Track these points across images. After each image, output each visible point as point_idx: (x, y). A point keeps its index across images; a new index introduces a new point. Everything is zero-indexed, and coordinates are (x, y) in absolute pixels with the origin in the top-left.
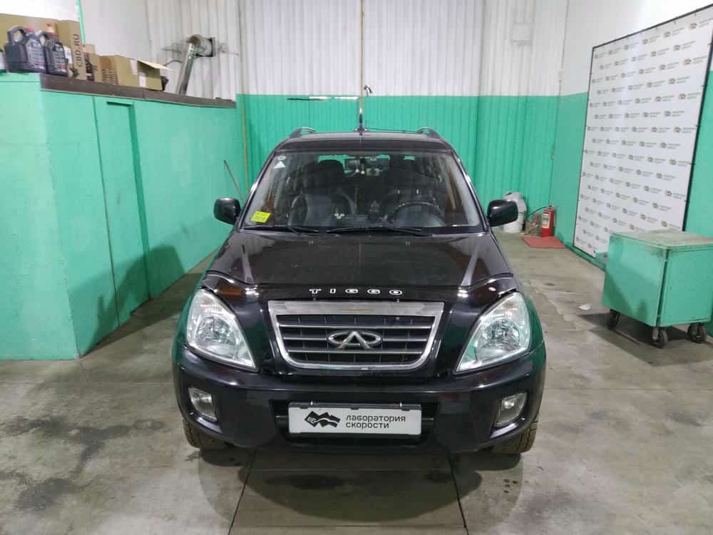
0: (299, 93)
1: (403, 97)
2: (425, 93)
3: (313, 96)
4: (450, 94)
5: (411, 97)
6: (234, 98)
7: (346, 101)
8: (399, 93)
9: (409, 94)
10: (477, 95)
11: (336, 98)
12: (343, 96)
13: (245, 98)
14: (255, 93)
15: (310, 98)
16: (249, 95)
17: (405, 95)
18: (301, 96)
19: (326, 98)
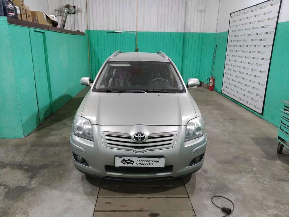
1: (154, 32)
5: (157, 32)
7: (131, 33)
10: (183, 32)
12: (129, 31)
14: (93, 30)
15: (116, 32)
16: (90, 30)
18: (112, 31)
19: (122, 32)
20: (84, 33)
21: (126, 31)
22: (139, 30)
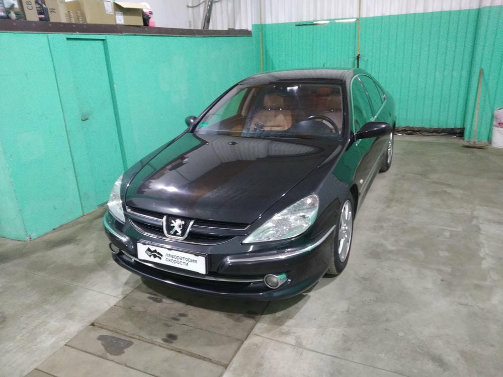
0: (305, 19)
1: (398, 16)
2: (420, 10)
3: (316, 21)
4: (446, 8)
5: (406, 15)
6: (250, 29)
7: (345, 23)
8: (395, 12)
9: (404, 12)
10: (478, 8)
11: (337, 21)
12: (342, 19)
13: (261, 28)
14: (270, 23)
15: (314, 23)
16: (265, 25)
17: (400, 14)
18: (307, 22)
19: (329, 22)
20: (251, 31)
21: (336, 18)
22: (364, 15)
